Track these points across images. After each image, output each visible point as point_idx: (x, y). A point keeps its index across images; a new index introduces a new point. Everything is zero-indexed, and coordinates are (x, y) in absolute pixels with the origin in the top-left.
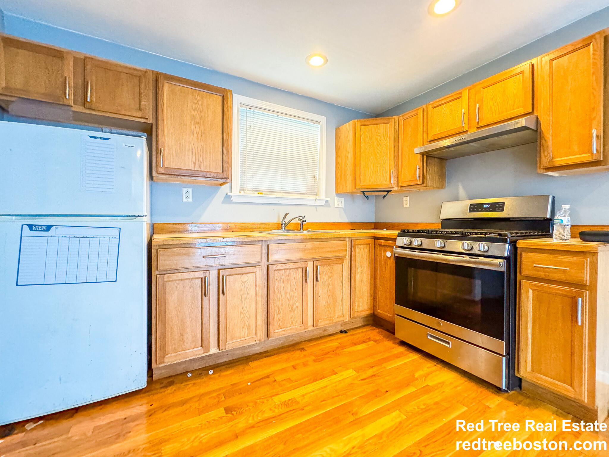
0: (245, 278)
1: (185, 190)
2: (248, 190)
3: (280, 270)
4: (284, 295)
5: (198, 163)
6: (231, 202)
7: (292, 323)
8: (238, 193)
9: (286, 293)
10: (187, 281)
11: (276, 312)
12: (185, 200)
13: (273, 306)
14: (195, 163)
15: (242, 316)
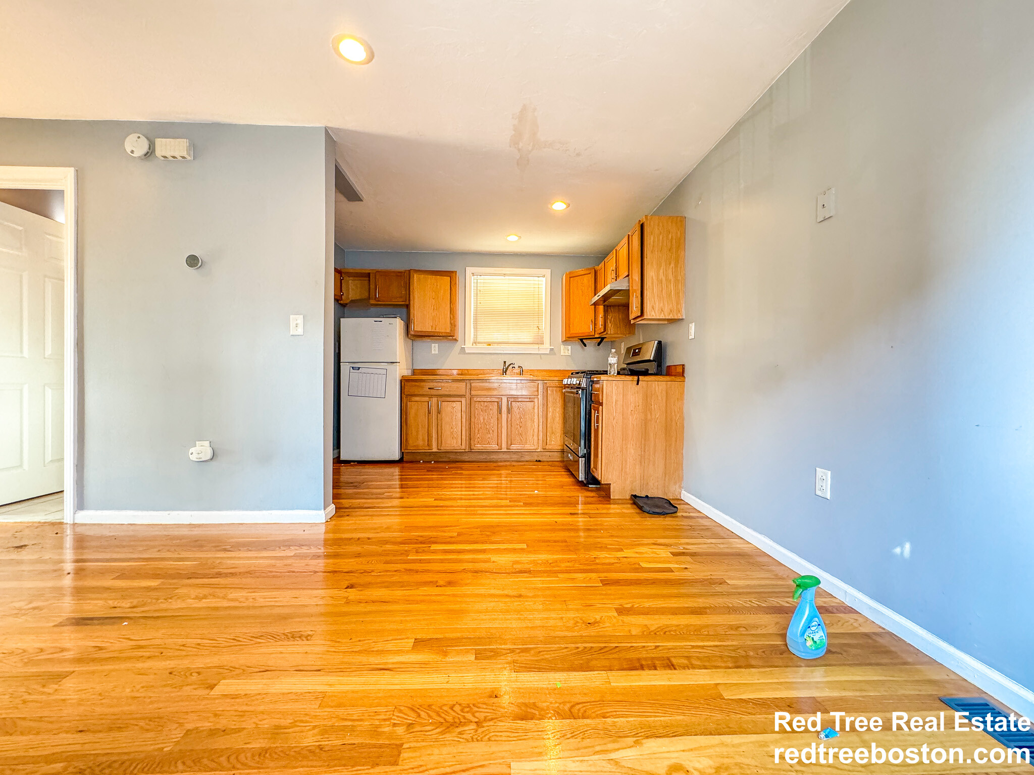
0: (454, 404)
1: (433, 345)
2: (478, 343)
3: (479, 402)
4: (482, 421)
5: (434, 326)
6: (465, 353)
7: (489, 442)
8: (470, 345)
9: (484, 419)
10: (420, 403)
11: (476, 431)
12: (433, 352)
13: (474, 427)
14: (432, 327)
15: (452, 430)
